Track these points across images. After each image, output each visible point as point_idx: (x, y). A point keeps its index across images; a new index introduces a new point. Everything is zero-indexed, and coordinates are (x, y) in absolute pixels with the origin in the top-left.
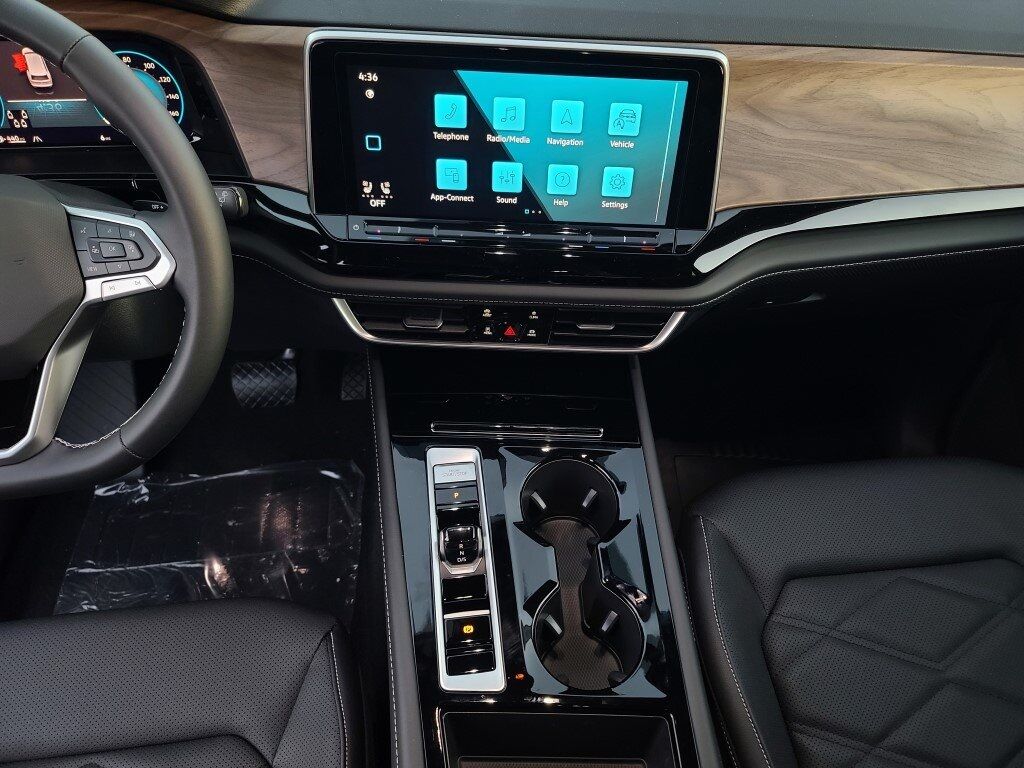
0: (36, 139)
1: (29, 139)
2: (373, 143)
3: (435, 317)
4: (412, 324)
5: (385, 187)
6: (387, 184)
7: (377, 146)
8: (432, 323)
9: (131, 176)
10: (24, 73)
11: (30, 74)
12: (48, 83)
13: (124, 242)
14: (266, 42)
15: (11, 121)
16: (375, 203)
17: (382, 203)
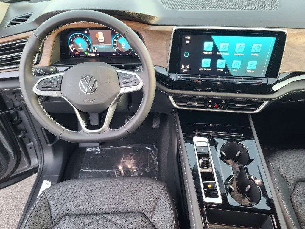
0: (98, 55)
1: (96, 55)
2: (186, 55)
3: (196, 102)
4: (189, 103)
5: (188, 67)
6: (188, 66)
7: (187, 55)
8: (195, 103)
9: (122, 64)
10: (97, 38)
11: (99, 39)
12: (103, 41)
13: (131, 79)
14: (159, 30)
15: (92, 50)
16: (185, 71)
17: (186, 70)
